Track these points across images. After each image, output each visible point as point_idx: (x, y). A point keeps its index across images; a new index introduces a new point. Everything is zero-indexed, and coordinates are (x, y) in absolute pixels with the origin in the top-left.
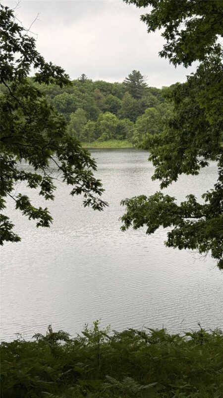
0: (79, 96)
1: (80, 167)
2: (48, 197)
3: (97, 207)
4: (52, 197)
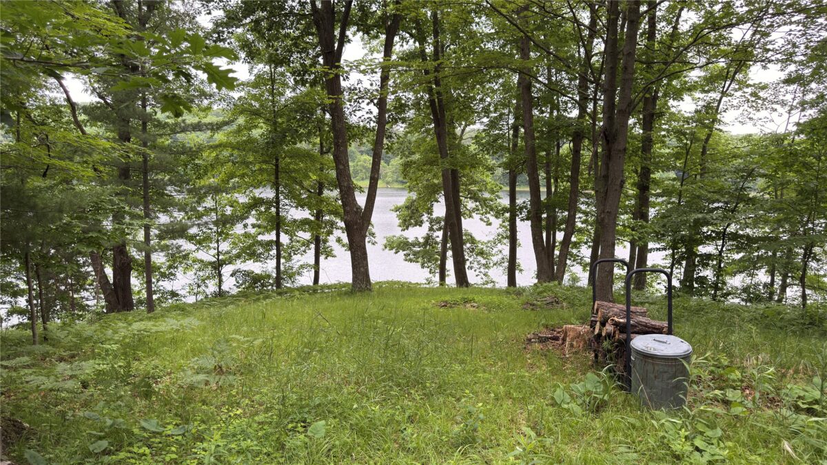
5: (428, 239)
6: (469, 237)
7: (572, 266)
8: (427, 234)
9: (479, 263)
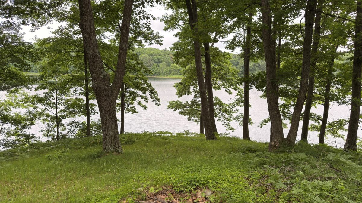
0: (163, 57)
1: (154, 95)
2: (146, 102)
3: (158, 105)
4: (147, 102)
5: (193, 102)
6: (219, 101)
7: (284, 120)
8: (193, 100)
9: (224, 117)
